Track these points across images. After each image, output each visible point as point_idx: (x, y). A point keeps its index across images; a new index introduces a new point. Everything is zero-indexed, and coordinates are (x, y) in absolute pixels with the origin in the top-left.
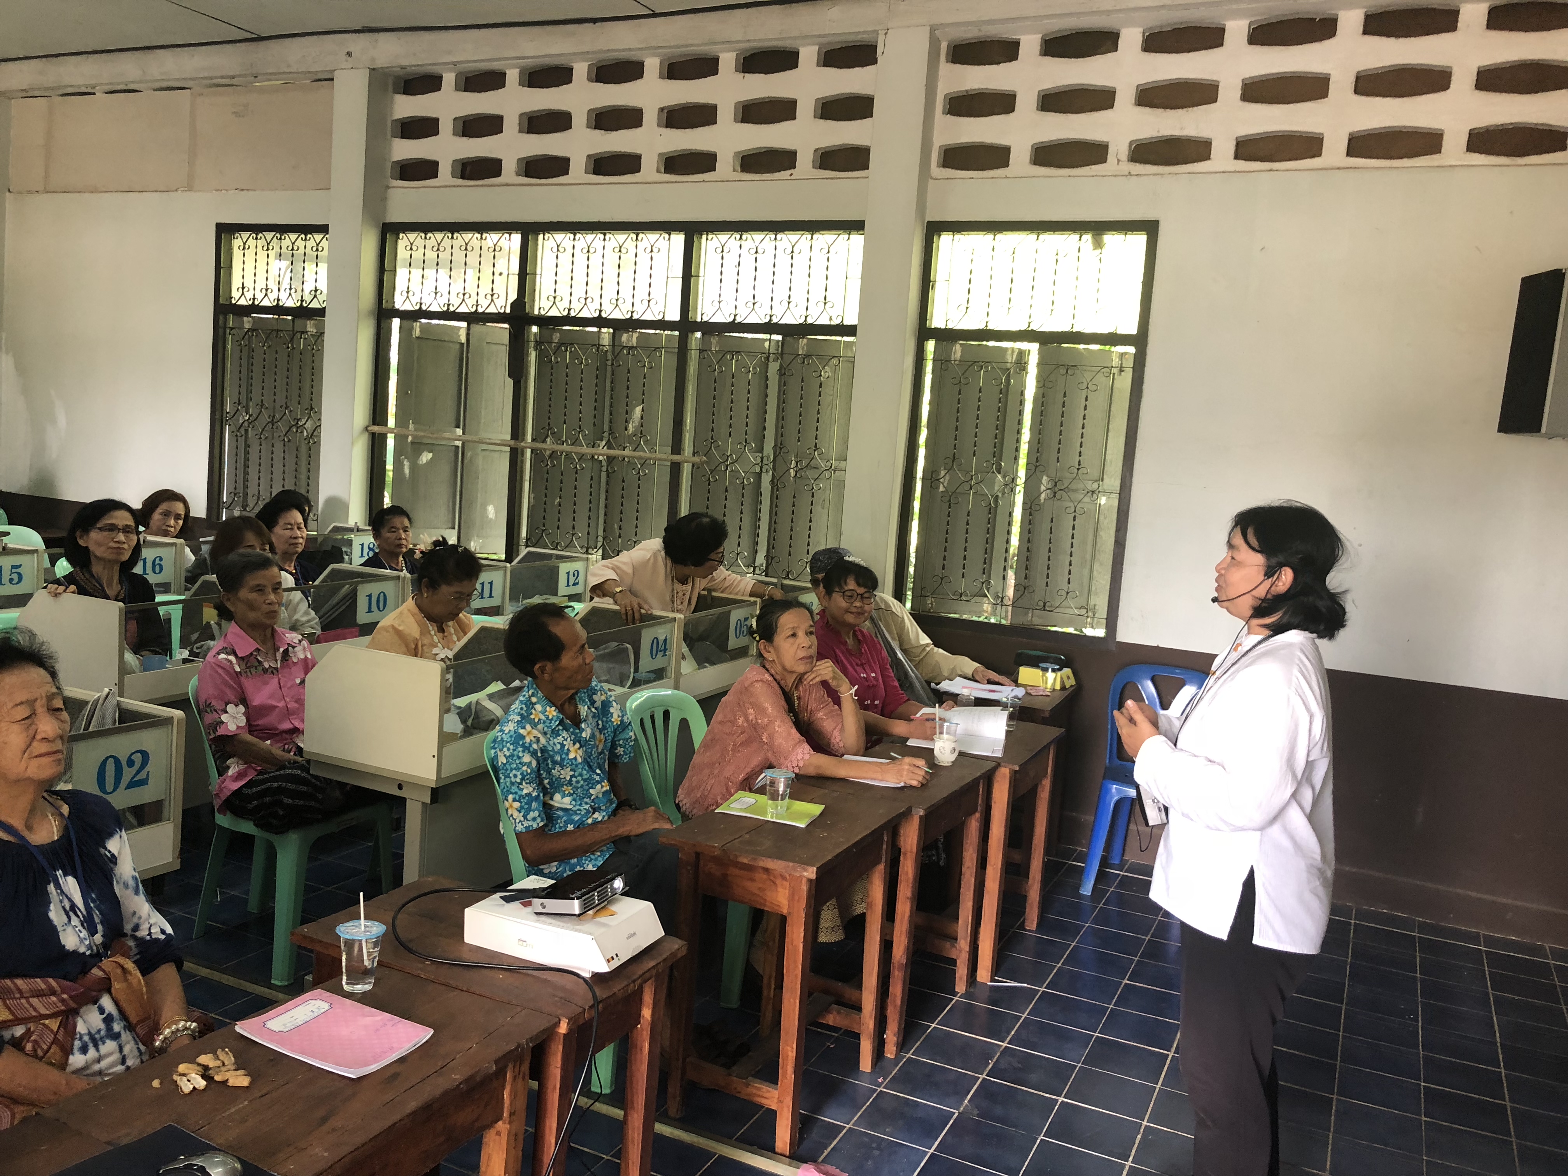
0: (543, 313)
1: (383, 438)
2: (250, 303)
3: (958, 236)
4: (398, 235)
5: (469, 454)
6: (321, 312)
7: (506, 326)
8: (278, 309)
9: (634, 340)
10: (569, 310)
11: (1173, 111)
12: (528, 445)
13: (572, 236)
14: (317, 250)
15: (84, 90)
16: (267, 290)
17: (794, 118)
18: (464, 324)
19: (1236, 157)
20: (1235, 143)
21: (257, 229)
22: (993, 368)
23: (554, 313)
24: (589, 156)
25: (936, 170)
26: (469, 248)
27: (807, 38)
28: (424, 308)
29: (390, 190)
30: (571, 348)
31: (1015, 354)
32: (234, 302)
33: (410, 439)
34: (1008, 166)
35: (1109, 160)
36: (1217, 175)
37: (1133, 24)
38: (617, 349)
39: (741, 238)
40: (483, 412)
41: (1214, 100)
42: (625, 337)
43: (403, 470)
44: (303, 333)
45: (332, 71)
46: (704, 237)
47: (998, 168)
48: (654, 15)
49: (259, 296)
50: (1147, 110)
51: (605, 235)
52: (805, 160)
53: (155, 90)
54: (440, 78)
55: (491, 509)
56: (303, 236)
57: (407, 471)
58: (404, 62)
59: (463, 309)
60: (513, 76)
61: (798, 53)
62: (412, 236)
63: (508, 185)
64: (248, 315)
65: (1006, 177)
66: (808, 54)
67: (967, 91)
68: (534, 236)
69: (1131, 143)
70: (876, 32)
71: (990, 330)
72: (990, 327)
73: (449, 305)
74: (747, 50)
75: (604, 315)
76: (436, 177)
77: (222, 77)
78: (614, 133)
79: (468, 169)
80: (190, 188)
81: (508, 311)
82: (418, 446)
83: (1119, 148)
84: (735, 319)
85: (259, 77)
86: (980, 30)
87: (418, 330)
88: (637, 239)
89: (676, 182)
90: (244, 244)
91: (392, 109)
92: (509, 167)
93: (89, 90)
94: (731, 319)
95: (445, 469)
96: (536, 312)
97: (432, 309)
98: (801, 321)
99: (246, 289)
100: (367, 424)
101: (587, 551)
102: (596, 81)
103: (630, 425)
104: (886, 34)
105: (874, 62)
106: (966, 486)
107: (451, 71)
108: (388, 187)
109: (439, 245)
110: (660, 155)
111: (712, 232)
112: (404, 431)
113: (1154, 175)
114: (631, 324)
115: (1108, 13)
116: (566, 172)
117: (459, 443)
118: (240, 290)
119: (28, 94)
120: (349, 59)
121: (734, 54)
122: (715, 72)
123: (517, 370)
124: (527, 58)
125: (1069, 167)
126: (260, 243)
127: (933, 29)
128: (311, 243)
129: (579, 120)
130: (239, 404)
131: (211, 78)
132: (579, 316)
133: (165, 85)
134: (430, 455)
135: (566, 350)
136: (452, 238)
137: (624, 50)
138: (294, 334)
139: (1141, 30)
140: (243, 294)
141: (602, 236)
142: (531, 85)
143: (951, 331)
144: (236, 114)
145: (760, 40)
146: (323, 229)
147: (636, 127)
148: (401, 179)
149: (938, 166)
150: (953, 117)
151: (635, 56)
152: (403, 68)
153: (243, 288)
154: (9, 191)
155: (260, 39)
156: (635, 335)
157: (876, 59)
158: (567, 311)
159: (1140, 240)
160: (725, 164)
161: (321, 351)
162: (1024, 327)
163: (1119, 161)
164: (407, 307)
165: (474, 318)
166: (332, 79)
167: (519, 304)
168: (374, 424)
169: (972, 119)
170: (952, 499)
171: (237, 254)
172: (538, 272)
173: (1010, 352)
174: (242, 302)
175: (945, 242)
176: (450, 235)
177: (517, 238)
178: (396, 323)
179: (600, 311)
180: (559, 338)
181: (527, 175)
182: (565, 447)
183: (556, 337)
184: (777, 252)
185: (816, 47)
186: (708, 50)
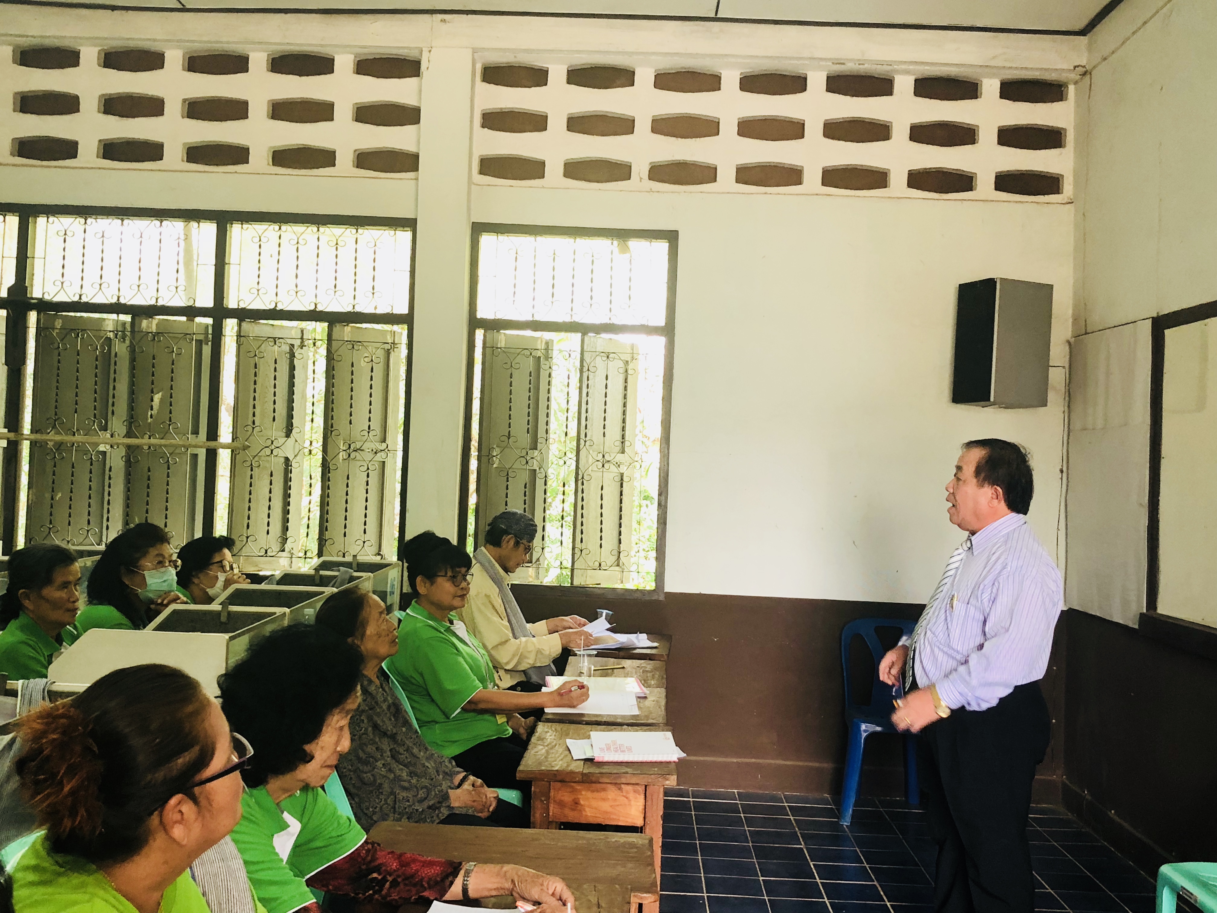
0: (45, 297)
7: (5, 312)
9: (156, 327)
10: (81, 295)
11: (685, 140)
12: (24, 436)
13: (83, 220)
17: (331, 119)
19: (737, 181)
20: (735, 169)
23: (61, 298)
24: (100, 141)
25: (477, 177)
27: (345, 48)
30: (83, 335)
31: (543, 343)
34: (544, 177)
35: (633, 178)
36: (723, 194)
37: (647, 65)
38: (138, 337)
39: (280, 229)
41: (718, 134)
42: (145, 323)
46: (238, 226)
47: (535, 178)
48: (184, 10)
50: (663, 137)
51: (122, 220)
52: (344, 159)
61: (333, 60)
65: (543, 187)
66: (344, 62)
67: (501, 109)
68: (36, 218)
69: (650, 164)
70: (419, 49)
71: (536, 320)
72: (536, 317)
74: (277, 52)
75: (122, 301)
78: (130, 120)
81: (5, 296)
83: (640, 170)
84: (276, 307)
86: (515, 57)
88: (161, 226)
89: (205, 172)
94: (272, 307)
96: (37, 297)
102: (108, 67)
104: (430, 51)
105: (416, 74)
110: (184, 144)
111: (247, 222)
113: (672, 191)
114: (152, 311)
116: (75, 156)
122: (245, 70)
125: (598, 182)
127: (473, 51)
129: (89, 104)
132: (92, 301)
135: (77, 337)
139: (654, 69)
141: (120, 221)
142: (26, 64)
143: (499, 321)
145: (291, 44)
147: (157, 116)
149: (479, 174)
150: (490, 131)
151: (155, 47)
156: (156, 322)
157: (421, 73)
158: (77, 296)
159: (663, 246)
160: (259, 158)
162: (567, 318)
163: (641, 179)
167: (17, 288)
169: (509, 134)
170: (509, 473)
175: (486, 240)
177: (12, 220)
179: (119, 297)
180: (58, 324)
181: (20, 155)
182: (78, 438)
183: (56, 323)
184: (320, 243)
185: (352, 57)
186: (239, 48)
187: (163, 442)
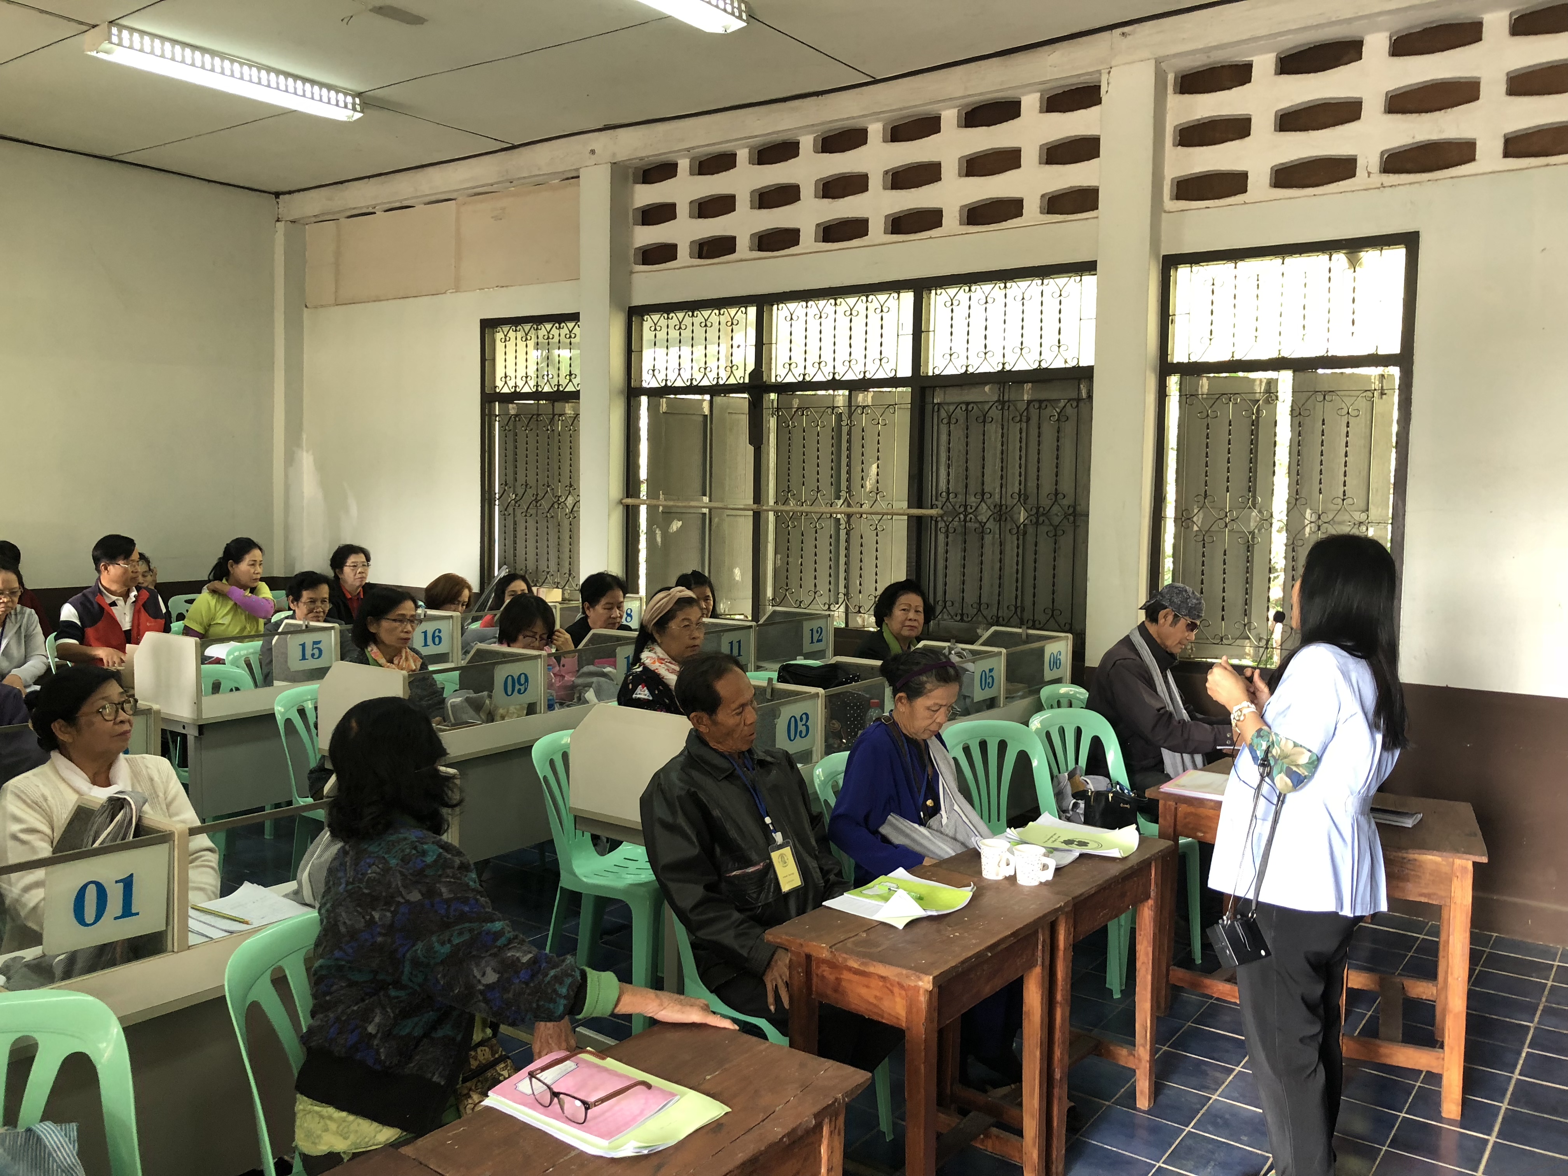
0: (779, 380)
1: (636, 508)
2: (513, 390)
3: (1195, 268)
4: (643, 316)
5: (716, 520)
6: (575, 396)
7: (746, 395)
8: (537, 395)
9: (870, 399)
10: (804, 375)
11: (1429, 115)
12: (769, 508)
13: (804, 304)
14: (570, 337)
15: (367, 211)
16: (527, 377)
17: (1018, 166)
18: (707, 397)
20: (1502, 141)
21: (516, 322)
22: (1243, 400)
23: (790, 379)
24: (818, 225)
25: (1169, 204)
26: (709, 324)
27: (1028, 87)
28: (669, 384)
29: (634, 275)
30: (807, 413)
31: (1264, 384)
32: (498, 391)
33: (661, 508)
34: (1246, 191)
35: (1357, 174)
36: (1485, 176)
37: (1378, 29)
38: (853, 408)
39: (970, 290)
40: (727, 479)
41: (1477, 98)
42: (861, 397)
43: (655, 539)
44: (560, 415)
45: (577, 170)
46: (933, 292)
47: (1235, 195)
48: (876, 82)
49: (520, 383)
50: (1399, 116)
51: (835, 300)
52: (1032, 207)
53: (425, 204)
54: (675, 165)
55: (737, 572)
56: (557, 325)
57: (659, 539)
58: (643, 154)
59: (705, 383)
60: (743, 155)
61: (1020, 102)
62: (655, 317)
63: (742, 260)
64: (512, 403)
65: (1245, 203)
66: (1030, 102)
67: (1198, 120)
68: (769, 307)
69: (1382, 153)
70: (1099, 72)
71: (1237, 360)
72: (1237, 357)
73: (692, 380)
74: (968, 105)
75: (837, 377)
76: (676, 259)
77: (483, 186)
78: (842, 199)
79: (705, 249)
80: (457, 290)
81: (747, 381)
82: (669, 515)
83: (1369, 161)
84: (967, 370)
85: (515, 183)
86: (1208, 57)
87: (665, 405)
88: (867, 301)
89: (903, 242)
90: (506, 336)
91: (632, 198)
92: (743, 244)
93: (371, 210)
94: (963, 371)
95: (694, 536)
96: (773, 380)
97: (676, 384)
98: (1036, 366)
99: (508, 378)
100: (621, 497)
101: (829, 608)
102: (822, 152)
103: (868, 483)
104: (1109, 72)
105: (1097, 101)
106: (1221, 524)
107: (684, 157)
108: (632, 273)
109: (680, 323)
110: (887, 216)
111: (941, 287)
112: (654, 502)
113: (1410, 184)
114: (864, 384)
115: (1349, 21)
116: (797, 243)
117: (706, 511)
118: (503, 379)
119: (320, 220)
120: (593, 156)
121: (956, 111)
122: (938, 130)
123: (757, 438)
124: (756, 136)
125: (1313, 187)
126: (520, 334)
127: (1158, 62)
128: (565, 331)
129: (807, 191)
130: (506, 485)
131: (474, 188)
132: (813, 380)
133: (433, 198)
134: (680, 523)
135: (803, 414)
136: (693, 315)
137: (848, 119)
138: (554, 417)
139: (1387, 34)
140: (506, 382)
141: (833, 302)
142: (760, 163)
143: (1196, 364)
144: (497, 218)
145: (981, 94)
146: (574, 317)
147: (862, 192)
148: (643, 264)
149: (1171, 199)
150: (1185, 148)
151: (858, 124)
152: (641, 159)
153: (506, 377)
154: (306, 306)
155: (514, 147)
156: (870, 395)
157: (1101, 99)
158: (802, 376)
159: (1399, 254)
160: (951, 220)
161: (577, 431)
162: (1274, 355)
163: (1369, 174)
164: (654, 384)
165: (716, 390)
166: (578, 177)
167: (757, 374)
168: (627, 497)
169: (1205, 148)
170: (1205, 538)
171: (500, 346)
172: (774, 341)
173: (1258, 382)
174: (506, 390)
175: (1183, 274)
176: (690, 314)
177: (752, 311)
178: (644, 400)
179: (834, 374)
180: (796, 403)
181: (760, 249)
182: (805, 508)
183: (794, 402)
184: (1007, 300)
185: (1038, 95)
186: (930, 109)
187: (872, 510)
